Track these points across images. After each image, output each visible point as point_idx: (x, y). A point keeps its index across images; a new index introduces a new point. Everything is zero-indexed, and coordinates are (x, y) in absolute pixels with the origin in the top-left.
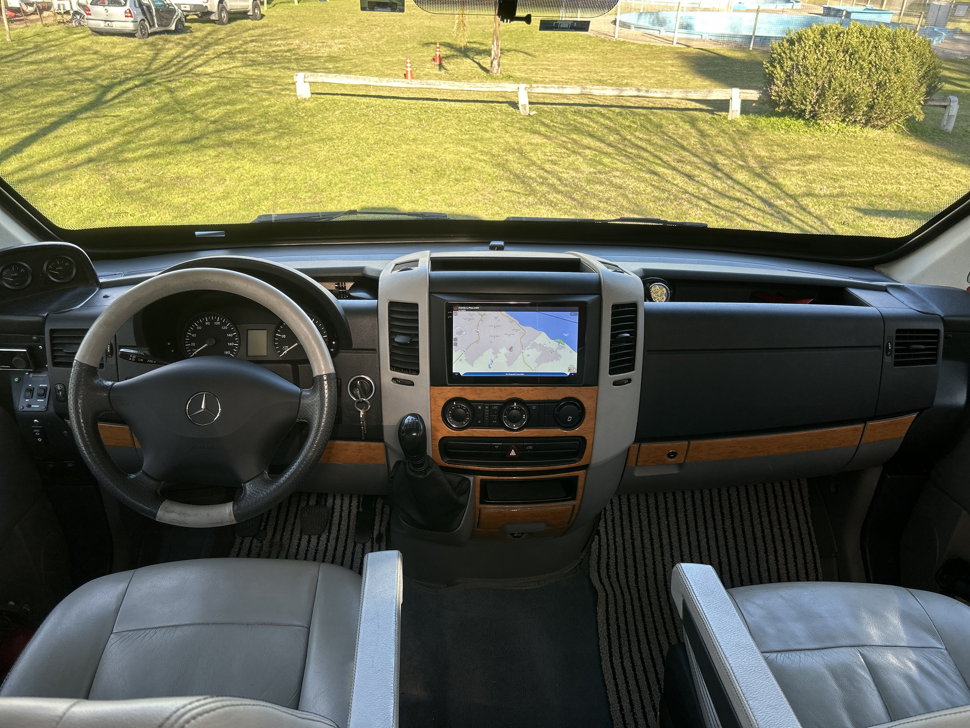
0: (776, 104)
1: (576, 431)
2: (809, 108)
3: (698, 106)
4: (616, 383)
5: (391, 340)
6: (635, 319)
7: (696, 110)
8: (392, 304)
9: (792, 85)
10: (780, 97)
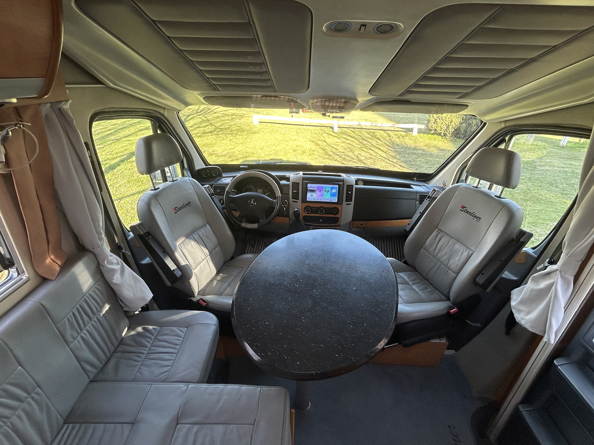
0: (431, 130)
1: (337, 216)
2: (443, 132)
3: (402, 130)
4: (347, 204)
5: (292, 192)
6: (352, 189)
7: (401, 131)
8: (293, 183)
9: (437, 123)
10: (432, 128)
